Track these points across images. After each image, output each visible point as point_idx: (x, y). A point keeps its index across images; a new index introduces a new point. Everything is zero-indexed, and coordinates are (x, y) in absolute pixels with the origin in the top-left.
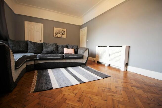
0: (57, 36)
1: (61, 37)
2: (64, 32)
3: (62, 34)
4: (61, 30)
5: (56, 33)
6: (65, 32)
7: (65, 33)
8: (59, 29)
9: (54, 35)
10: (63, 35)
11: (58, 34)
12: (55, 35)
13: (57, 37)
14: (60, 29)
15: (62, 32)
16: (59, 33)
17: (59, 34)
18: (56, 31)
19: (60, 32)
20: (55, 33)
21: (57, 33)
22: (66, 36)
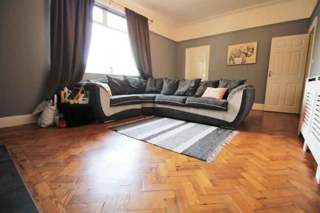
0: (234, 63)
1: (243, 64)
2: (250, 50)
3: (245, 55)
4: (243, 47)
5: (231, 57)
6: (253, 49)
7: (252, 52)
8: (238, 46)
9: (228, 62)
10: (247, 58)
11: (235, 57)
12: (230, 61)
13: (234, 65)
14: (241, 45)
15: (246, 52)
16: (239, 54)
17: (239, 56)
18: (232, 52)
19: (241, 52)
20: (229, 57)
21: (233, 57)
22: (256, 60)
